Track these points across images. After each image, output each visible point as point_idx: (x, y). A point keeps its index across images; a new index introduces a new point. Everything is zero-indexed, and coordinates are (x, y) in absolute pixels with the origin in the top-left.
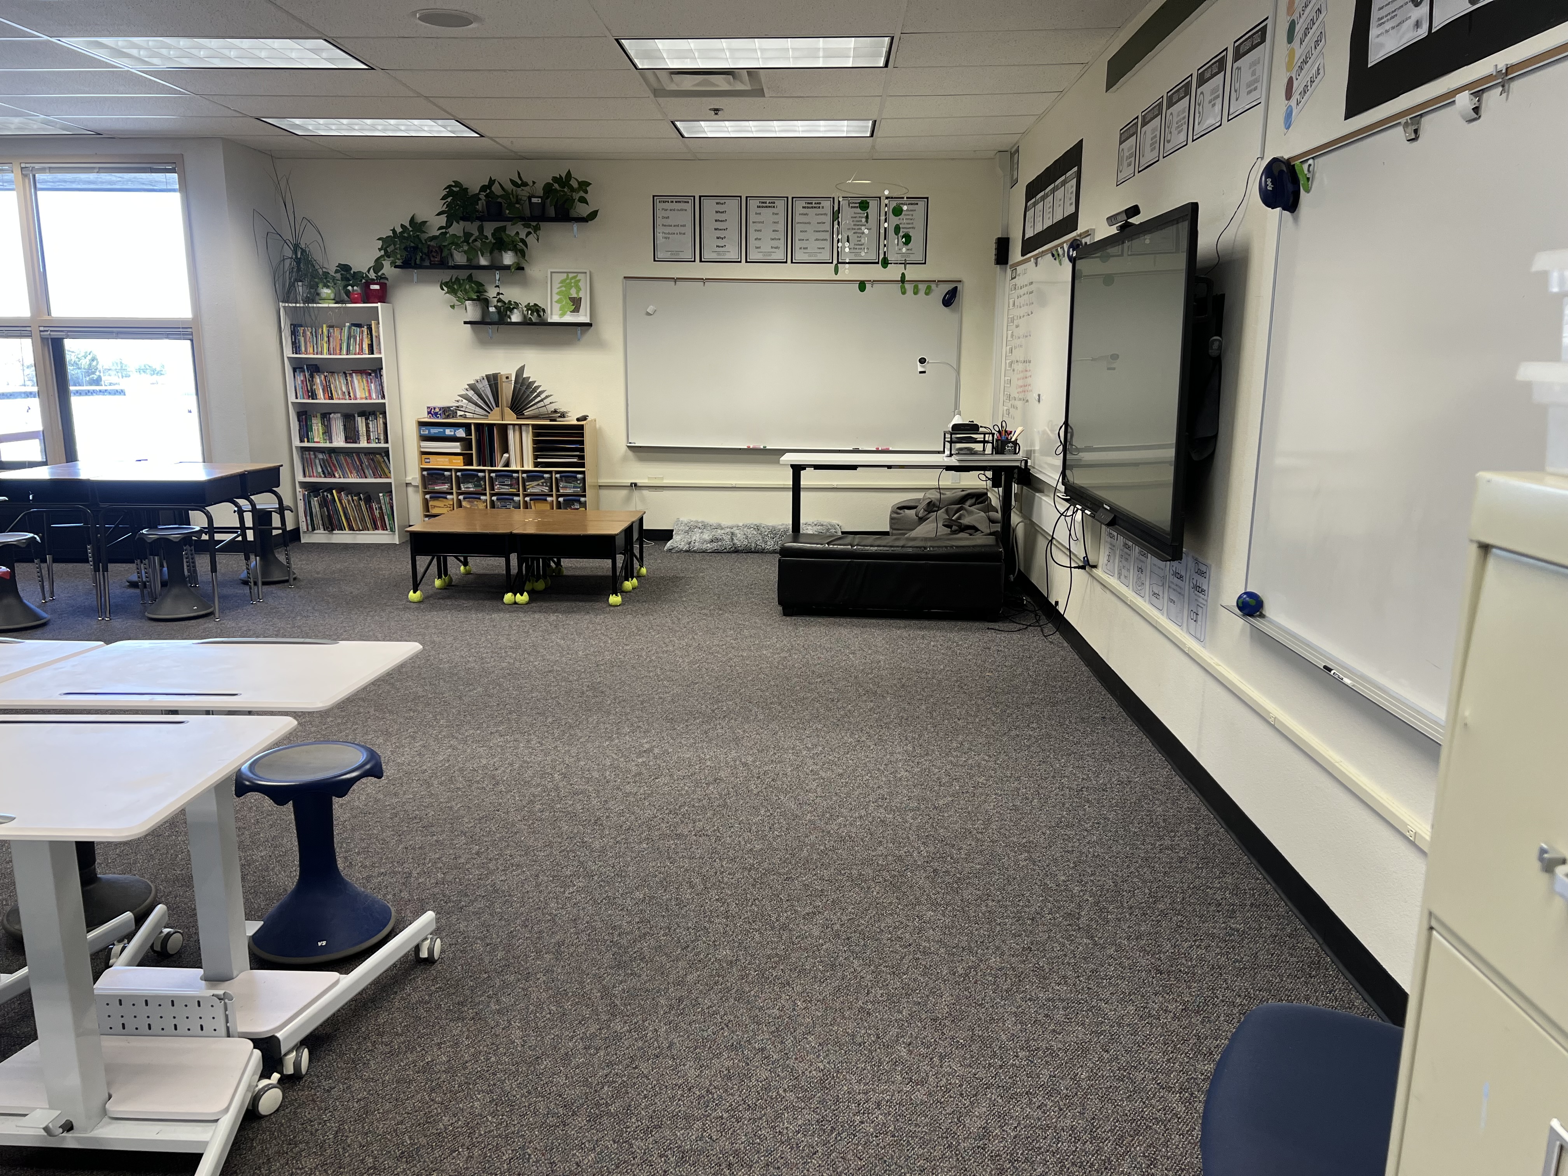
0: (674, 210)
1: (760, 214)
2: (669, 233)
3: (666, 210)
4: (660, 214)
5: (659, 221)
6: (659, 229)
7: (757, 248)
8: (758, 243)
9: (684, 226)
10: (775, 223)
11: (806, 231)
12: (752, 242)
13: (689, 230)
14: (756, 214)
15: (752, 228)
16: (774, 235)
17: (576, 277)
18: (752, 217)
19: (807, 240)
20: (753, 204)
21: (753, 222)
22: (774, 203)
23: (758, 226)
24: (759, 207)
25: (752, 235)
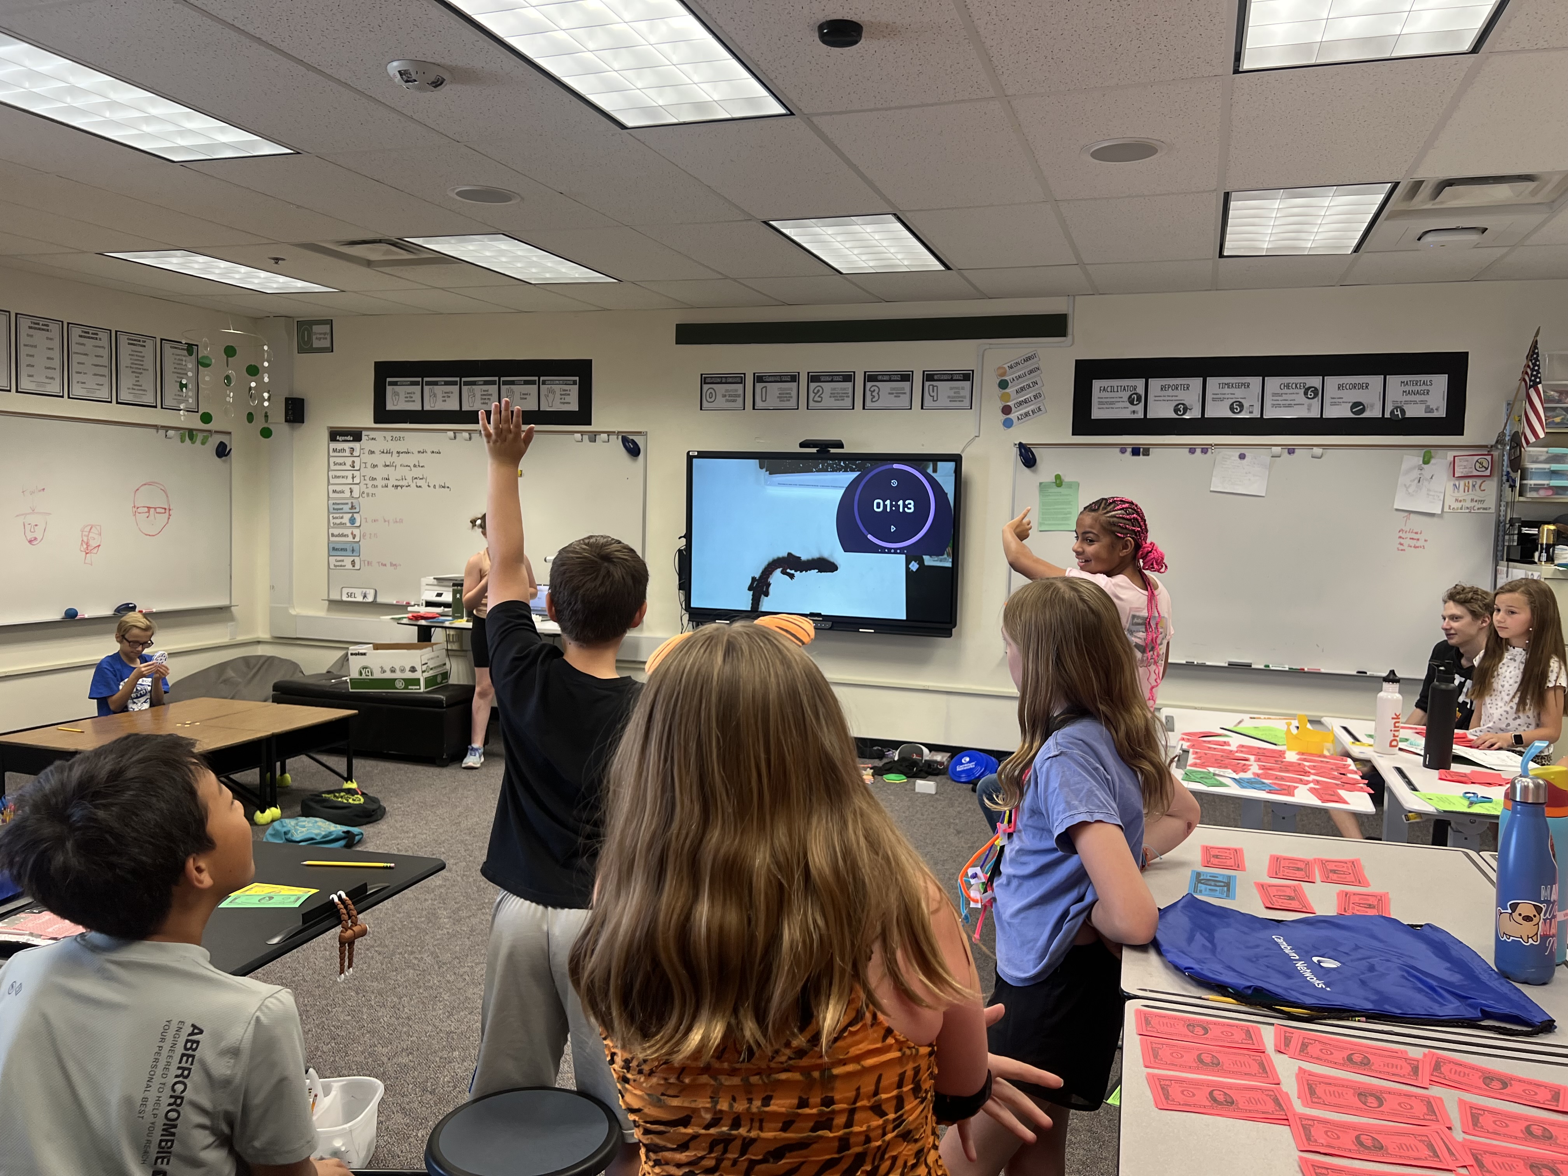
1: (32, 336)
7: (30, 376)
8: (31, 371)
10: (49, 349)
11: (83, 364)
12: (24, 371)
14: (28, 335)
15: (23, 351)
16: (49, 364)
18: (23, 339)
19: (85, 373)
20: (24, 323)
21: (25, 345)
22: (47, 325)
23: (31, 351)
24: (30, 328)
25: (24, 360)
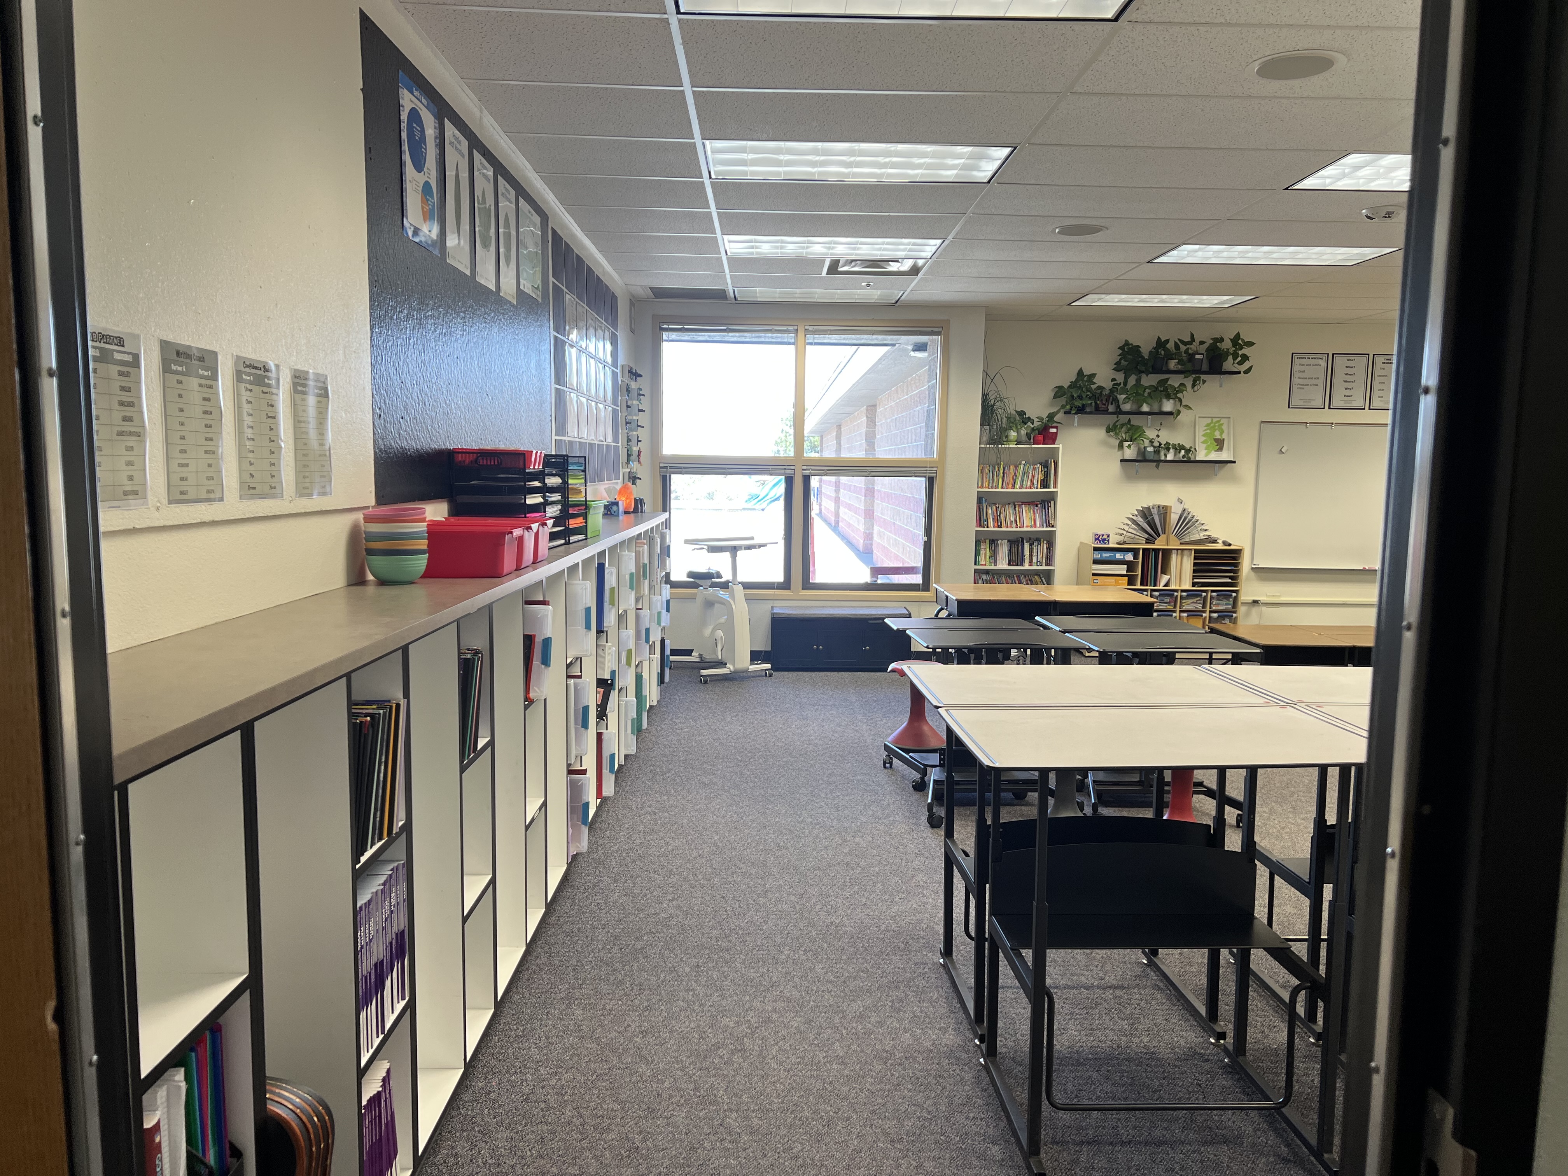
0: (1310, 365)
1: (1384, 369)
2: (1303, 385)
3: (1303, 365)
4: (1296, 368)
5: (1296, 375)
6: (1296, 380)
7: (1379, 397)
8: (1381, 393)
9: (1318, 378)
12: (1376, 393)
13: (1321, 383)
14: (1381, 369)
15: (1377, 380)
17: (1220, 421)
18: (1377, 371)
20: (1379, 361)
21: (1378, 376)
23: (1382, 379)
24: (1383, 363)
25: (1376, 386)
